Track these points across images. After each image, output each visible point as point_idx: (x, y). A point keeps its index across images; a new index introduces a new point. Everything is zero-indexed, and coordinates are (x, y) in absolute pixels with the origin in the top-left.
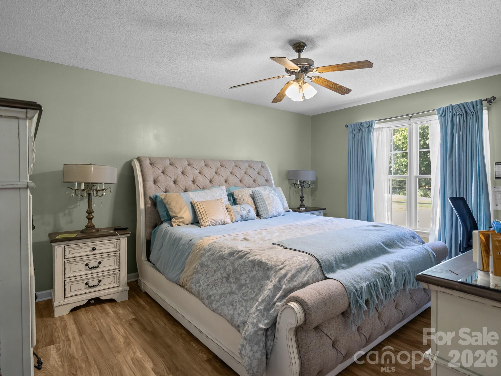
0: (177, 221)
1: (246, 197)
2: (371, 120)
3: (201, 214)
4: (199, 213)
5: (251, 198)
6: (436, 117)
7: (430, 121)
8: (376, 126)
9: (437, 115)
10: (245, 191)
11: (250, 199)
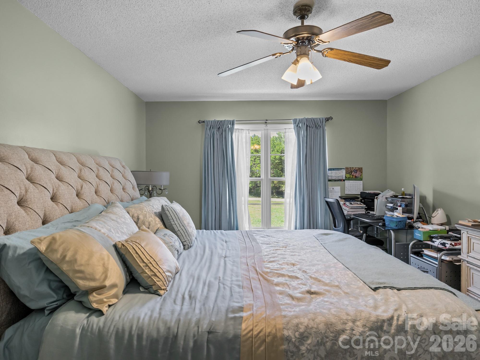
0: (106, 298)
1: (152, 217)
2: (232, 119)
3: (147, 265)
4: (142, 265)
5: (158, 218)
6: (292, 126)
7: (286, 129)
8: (236, 126)
9: (293, 125)
10: (145, 208)
11: (158, 220)
